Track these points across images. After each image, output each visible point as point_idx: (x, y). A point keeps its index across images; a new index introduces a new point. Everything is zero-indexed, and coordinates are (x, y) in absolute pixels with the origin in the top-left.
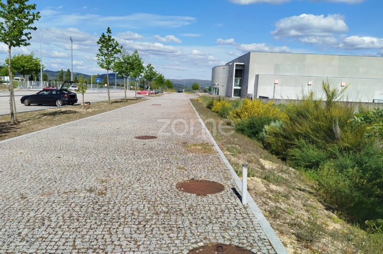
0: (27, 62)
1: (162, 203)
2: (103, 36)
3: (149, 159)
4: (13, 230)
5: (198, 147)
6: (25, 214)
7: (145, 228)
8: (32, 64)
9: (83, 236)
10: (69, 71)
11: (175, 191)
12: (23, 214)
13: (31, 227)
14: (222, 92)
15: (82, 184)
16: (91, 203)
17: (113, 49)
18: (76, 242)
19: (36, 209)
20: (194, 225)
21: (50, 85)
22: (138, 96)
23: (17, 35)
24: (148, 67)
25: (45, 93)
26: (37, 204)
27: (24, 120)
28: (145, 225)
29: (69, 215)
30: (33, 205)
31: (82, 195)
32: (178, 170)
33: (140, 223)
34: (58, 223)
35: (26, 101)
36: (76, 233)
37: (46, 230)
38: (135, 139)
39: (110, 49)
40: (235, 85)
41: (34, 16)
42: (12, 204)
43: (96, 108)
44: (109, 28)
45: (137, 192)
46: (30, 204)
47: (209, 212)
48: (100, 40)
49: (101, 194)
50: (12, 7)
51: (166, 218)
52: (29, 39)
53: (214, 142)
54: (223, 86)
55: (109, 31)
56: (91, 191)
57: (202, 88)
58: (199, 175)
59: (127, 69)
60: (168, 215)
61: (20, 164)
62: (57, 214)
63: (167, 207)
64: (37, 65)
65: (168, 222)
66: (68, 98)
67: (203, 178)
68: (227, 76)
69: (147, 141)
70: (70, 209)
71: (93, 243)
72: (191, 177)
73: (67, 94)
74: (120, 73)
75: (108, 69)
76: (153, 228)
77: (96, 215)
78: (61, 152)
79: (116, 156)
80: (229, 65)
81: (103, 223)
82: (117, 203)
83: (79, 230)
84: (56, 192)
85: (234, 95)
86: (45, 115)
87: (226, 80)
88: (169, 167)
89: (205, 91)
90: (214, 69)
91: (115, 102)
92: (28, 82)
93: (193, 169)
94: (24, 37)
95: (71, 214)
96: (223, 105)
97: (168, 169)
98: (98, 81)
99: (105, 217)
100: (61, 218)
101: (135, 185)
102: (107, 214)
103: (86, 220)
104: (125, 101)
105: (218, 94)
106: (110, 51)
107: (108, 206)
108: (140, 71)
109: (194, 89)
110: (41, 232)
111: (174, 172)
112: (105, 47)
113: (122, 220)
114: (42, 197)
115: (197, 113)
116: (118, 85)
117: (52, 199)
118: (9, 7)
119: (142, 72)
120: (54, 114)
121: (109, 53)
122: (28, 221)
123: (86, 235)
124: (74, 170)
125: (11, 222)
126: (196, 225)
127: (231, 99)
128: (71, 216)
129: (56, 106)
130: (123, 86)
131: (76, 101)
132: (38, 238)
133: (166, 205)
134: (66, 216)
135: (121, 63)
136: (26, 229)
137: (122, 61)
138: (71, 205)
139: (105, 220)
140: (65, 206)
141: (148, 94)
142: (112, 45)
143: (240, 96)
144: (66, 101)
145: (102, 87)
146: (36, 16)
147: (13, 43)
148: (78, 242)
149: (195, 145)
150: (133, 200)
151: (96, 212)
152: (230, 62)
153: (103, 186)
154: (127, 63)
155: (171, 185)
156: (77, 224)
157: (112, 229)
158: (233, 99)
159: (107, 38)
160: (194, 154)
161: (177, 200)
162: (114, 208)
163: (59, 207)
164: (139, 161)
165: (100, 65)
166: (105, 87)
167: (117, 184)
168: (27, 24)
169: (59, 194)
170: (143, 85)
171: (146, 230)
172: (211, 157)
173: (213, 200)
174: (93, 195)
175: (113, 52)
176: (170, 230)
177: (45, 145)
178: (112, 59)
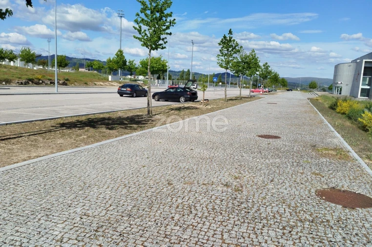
0: (156, 63)
1: (304, 209)
2: (225, 37)
3: (278, 160)
4: (167, 213)
5: (330, 152)
6: (173, 199)
7: (292, 235)
8: (160, 65)
9: (229, 231)
10: (189, 71)
11: (315, 198)
12: (172, 199)
13: (181, 213)
14: (346, 92)
15: (217, 177)
16: (230, 198)
17: (233, 49)
18: (224, 236)
19: (182, 196)
20: (348, 242)
21: (173, 84)
22: (252, 94)
23: (157, 40)
24: (264, 65)
25: (171, 90)
26: (182, 191)
27: (157, 113)
28: (290, 232)
29: (212, 207)
30: (178, 192)
31: (219, 188)
32: (314, 176)
33: (284, 228)
34: (203, 213)
35: (156, 97)
36: (222, 227)
37: (194, 219)
38: (258, 138)
39: (230, 49)
40: (363, 84)
41: (170, 23)
42: (162, 188)
43: (214, 105)
44: (231, 30)
45: (273, 193)
46: (176, 191)
47: (364, 229)
48: (222, 41)
49: (237, 190)
50: (154, 16)
51: (313, 227)
52: (165, 43)
53: (349, 148)
54: (347, 85)
55: (230, 32)
56: (227, 185)
57: (320, 87)
58: (341, 184)
59: (244, 68)
60: (314, 224)
61: (161, 152)
62: (201, 204)
63: (311, 215)
64: (164, 66)
65: (316, 232)
66: (190, 95)
67: (345, 188)
68: (354, 74)
69: (271, 140)
70: (212, 201)
71: (240, 241)
72: (331, 185)
73: (189, 92)
74: (237, 72)
75: (227, 68)
76: (300, 237)
77: (237, 212)
78: (192, 144)
79: (243, 154)
80: (357, 63)
81: (246, 221)
82: (256, 202)
83: (224, 224)
84: (195, 182)
85: (361, 95)
86: (172, 109)
87: (351, 79)
88: (302, 171)
89: (324, 90)
90: (337, 67)
91: (230, 100)
92: (156, 81)
93: (331, 176)
94: (161, 42)
95: (213, 206)
96: (351, 106)
97: (302, 173)
98: (215, 80)
99: (246, 215)
100: (205, 209)
101: (270, 186)
102: (248, 212)
103: (229, 215)
104: (239, 99)
105: (340, 94)
106: (230, 51)
107: (246, 204)
108: (256, 70)
109: (311, 88)
110: (190, 219)
111: (309, 177)
112: (226, 48)
113: (265, 221)
114: (185, 186)
115: (320, 114)
116: (231, 84)
117: (194, 189)
118: (152, 16)
119: (258, 71)
120: (179, 109)
121: (229, 53)
122: (177, 207)
123: (232, 230)
124: (207, 163)
125: (163, 205)
126: (351, 242)
127: (357, 99)
128: (214, 209)
129: (180, 102)
130: (236, 84)
131: (196, 98)
132: (189, 225)
133: (310, 213)
134: (210, 207)
135: (238, 62)
136: (177, 215)
137: (240, 60)
138: (211, 197)
139: (247, 218)
140: (206, 197)
141: (261, 92)
142: (232, 46)
143: (368, 96)
144: (188, 98)
145: (216, 85)
146: (172, 23)
147: (152, 47)
148: (226, 236)
149: (326, 149)
150: (271, 202)
151: (236, 208)
152: (358, 59)
153: (238, 182)
154: (245, 63)
155: (309, 191)
156: (221, 217)
157: (256, 229)
158: (360, 100)
159: (228, 38)
160: (328, 160)
161: (321, 209)
162: (253, 207)
163: (201, 197)
164: (267, 161)
165: (220, 65)
166: (219, 85)
167: (251, 183)
168: (164, 30)
169: (199, 185)
170: (255, 84)
171: (293, 236)
172: (349, 164)
173: (365, 215)
174: (229, 190)
175: (233, 52)
176: (320, 242)
177: (178, 137)
178: (231, 59)
